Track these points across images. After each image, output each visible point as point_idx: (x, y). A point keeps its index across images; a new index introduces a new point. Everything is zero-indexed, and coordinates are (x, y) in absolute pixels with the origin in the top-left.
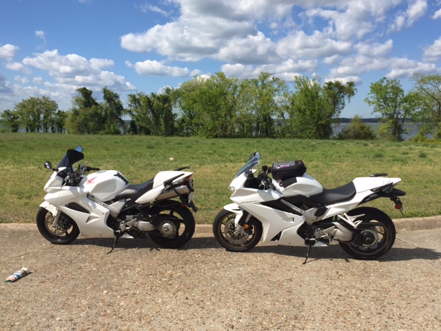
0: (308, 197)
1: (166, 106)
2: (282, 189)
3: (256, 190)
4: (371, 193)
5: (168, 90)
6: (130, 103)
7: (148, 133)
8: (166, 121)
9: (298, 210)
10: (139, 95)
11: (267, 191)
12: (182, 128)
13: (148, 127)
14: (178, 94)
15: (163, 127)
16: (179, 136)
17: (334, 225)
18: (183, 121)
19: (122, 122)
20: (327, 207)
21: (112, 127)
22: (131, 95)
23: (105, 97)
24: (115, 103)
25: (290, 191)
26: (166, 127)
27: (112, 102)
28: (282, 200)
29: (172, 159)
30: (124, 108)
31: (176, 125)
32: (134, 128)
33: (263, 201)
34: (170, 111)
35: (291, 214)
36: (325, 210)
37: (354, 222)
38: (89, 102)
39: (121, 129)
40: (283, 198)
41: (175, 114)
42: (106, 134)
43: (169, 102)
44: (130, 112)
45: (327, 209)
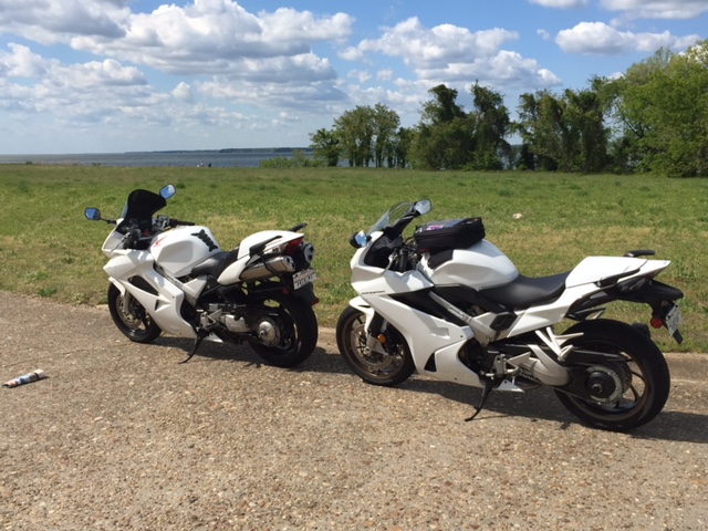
0: (477, 289)
1: (588, 114)
2: (430, 272)
4: (594, 288)
5: (597, 83)
6: (522, 111)
7: (552, 166)
8: (589, 144)
9: (460, 314)
10: (541, 94)
11: (400, 274)
12: (623, 157)
13: (551, 155)
14: (615, 89)
15: (582, 157)
16: (613, 172)
17: (530, 350)
18: (626, 142)
19: (506, 146)
20: (517, 313)
21: (486, 157)
22: (525, 97)
23: (477, 102)
24: (495, 112)
25: (442, 277)
26: (588, 156)
27: (489, 110)
28: (433, 295)
30: (511, 120)
31: (610, 151)
32: (527, 160)
33: (392, 292)
34: (598, 124)
35: (443, 321)
36: (512, 319)
37: (562, 346)
38: (448, 111)
39: (504, 160)
40: (433, 289)
41: (608, 130)
42: (476, 168)
43: (597, 106)
44: (520, 127)
45: (516, 316)
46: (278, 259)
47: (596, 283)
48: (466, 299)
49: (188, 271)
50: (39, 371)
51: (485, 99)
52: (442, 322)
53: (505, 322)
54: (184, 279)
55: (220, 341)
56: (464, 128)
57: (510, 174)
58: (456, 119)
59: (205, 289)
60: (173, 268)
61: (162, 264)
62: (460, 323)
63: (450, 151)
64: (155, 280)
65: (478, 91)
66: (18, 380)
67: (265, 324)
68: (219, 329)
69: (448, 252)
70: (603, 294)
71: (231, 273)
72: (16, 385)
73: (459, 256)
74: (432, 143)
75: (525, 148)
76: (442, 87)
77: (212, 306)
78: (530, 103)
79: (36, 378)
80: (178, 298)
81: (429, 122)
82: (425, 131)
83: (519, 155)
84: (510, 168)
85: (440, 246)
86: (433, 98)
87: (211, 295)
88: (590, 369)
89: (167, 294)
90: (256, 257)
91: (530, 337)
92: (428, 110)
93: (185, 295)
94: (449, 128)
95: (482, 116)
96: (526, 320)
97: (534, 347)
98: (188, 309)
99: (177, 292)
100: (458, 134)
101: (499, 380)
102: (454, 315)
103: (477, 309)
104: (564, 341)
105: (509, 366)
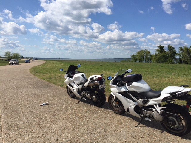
0: (139, 92)
2: (127, 87)
6: (179, 51)
7: (186, 63)
11: (120, 87)
13: (186, 61)
19: (175, 59)
23: (169, 49)
24: (173, 51)
29: (173, 74)
30: (177, 53)
32: (181, 61)
38: (162, 51)
42: (168, 63)
45: (149, 100)
46: (95, 81)
48: (136, 95)
49: (79, 83)
50: (47, 103)
51: (171, 48)
52: (129, 100)
53: (146, 102)
54: (78, 85)
55: (85, 99)
56: (165, 54)
57: (176, 64)
58: (164, 52)
59: (82, 87)
60: (76, 82)
61: (74, 81)
62: (134, 101)
63: (162, 59)
64: (73, 84)
65: (169, 46)
66: (42, 104)
67: (94, 96)
68: (85, 97)
69: (131, 82)
70: (172, 97)
71: (86, 84)
72: (42, 105)
73: (134, 83)
74: (157, 57)
75: (180, 59)
76: (161, 46)
77: (84, 91)
78: (181, 49)
79: (46, 104)
80: (77, 89)
81: (157, 53)
82: (156, 55)
83: (178, 60)
84: (176, 63)
85: (130, 81)
86: (158, 48)
87: (83, 89)
88: (169, 117)
89: (75, 88)
90: (91, 81)
91: (152, 106)
92: (157, 50)
93: (78, 88)
94: (162, 54)
95: (170, 52)
96: (151, 102)
97: (153, 109)
98: (79, 91)
99: (77, 87)
100: (164, 56)
101: (145, 117)
103: (139, 98)
104: (161, 109)
105: (147, 114)
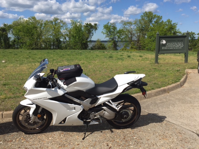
0: (85, 91)
1: (4, 33)
2: (65, 87)
3: (45, 89)
4: (128, 85)
5: (5, 25)
8: (5, 41)
9: (78, 101)
11: (53, 89)
12: (14, 45)
14: (10, 27)
15: (3, 44)
16: (13, 49)
17: (103, 109)
18: (14, 41)
20: (98, 97)
25: (72, 88)
26: (5, 44)
28: (66, 95)
29: (4, 61)
31: (11, 43)
33: (51, 97)
34: (7, 36)
35: (73, 105)
36: (97, 99)
37: (117, 106)
40: (67, 93)
41: (10, 38)
43: (6, 31)
47: (128, 84)
70: (130, 87)
85: (69, 77)
102: (76, 102)
105: (95, 116)
